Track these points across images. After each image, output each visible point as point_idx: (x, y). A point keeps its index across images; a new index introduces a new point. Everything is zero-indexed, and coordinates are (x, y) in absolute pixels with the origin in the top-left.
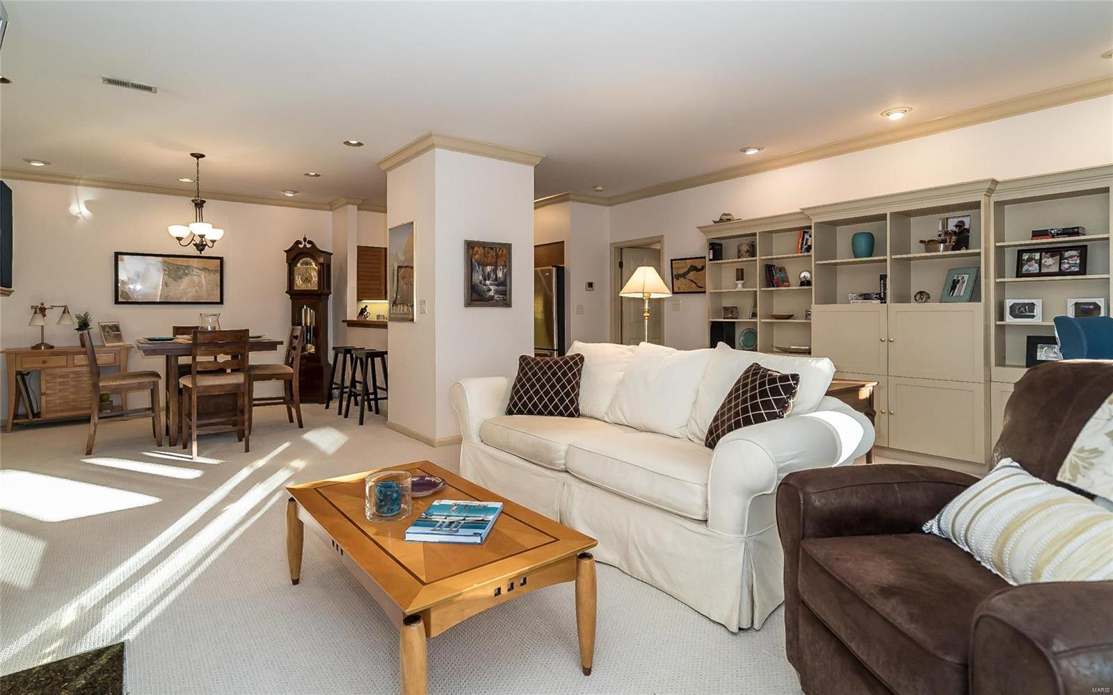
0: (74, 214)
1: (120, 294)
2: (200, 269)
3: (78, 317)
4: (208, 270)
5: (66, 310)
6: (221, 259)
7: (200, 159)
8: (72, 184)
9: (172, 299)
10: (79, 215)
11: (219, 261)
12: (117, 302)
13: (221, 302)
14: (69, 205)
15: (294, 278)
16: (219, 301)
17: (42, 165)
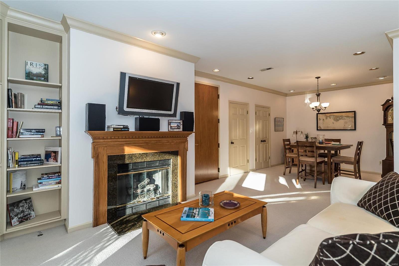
0: (306, 103)
1: (318, 127)
2: (345, 117)
3: (305, 135)
4: (349, 117)
5: (302, 133)
6: (355, 112)
7: (319, 79)
8: (305, 94)
9: (335, 128)
10: (307, 103)
11: (354, 112)
12: (317, 130)
13: (355, 129)
14: (305, 100)
15: (387, 117)
16: (354, 129)
17: (293, 91)
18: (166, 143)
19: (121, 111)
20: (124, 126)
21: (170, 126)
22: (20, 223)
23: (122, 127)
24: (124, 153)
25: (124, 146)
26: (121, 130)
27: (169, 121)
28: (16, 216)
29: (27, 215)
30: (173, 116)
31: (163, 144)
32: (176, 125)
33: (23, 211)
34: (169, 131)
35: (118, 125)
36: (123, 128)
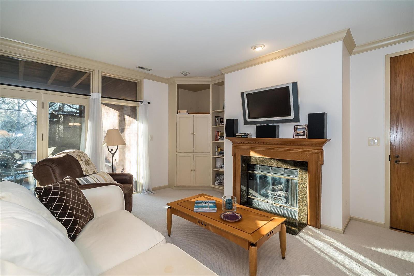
18: (289, 151)
19: (246, 123)
20: (245, 133)
21: (295, 132)
22: (218, 185)
23: (243, 134)
24: (250, 155)
25: (251, 150)
26: (242, 137)
27: (296, 127)
28: (217, 180)
29: (222, 182)
30: (295, 121)
31: (286, 152)
32: (302, 131)
33: (221, 180)
34: (294, 138)
35: (241, 133)
36: (245, 135)
